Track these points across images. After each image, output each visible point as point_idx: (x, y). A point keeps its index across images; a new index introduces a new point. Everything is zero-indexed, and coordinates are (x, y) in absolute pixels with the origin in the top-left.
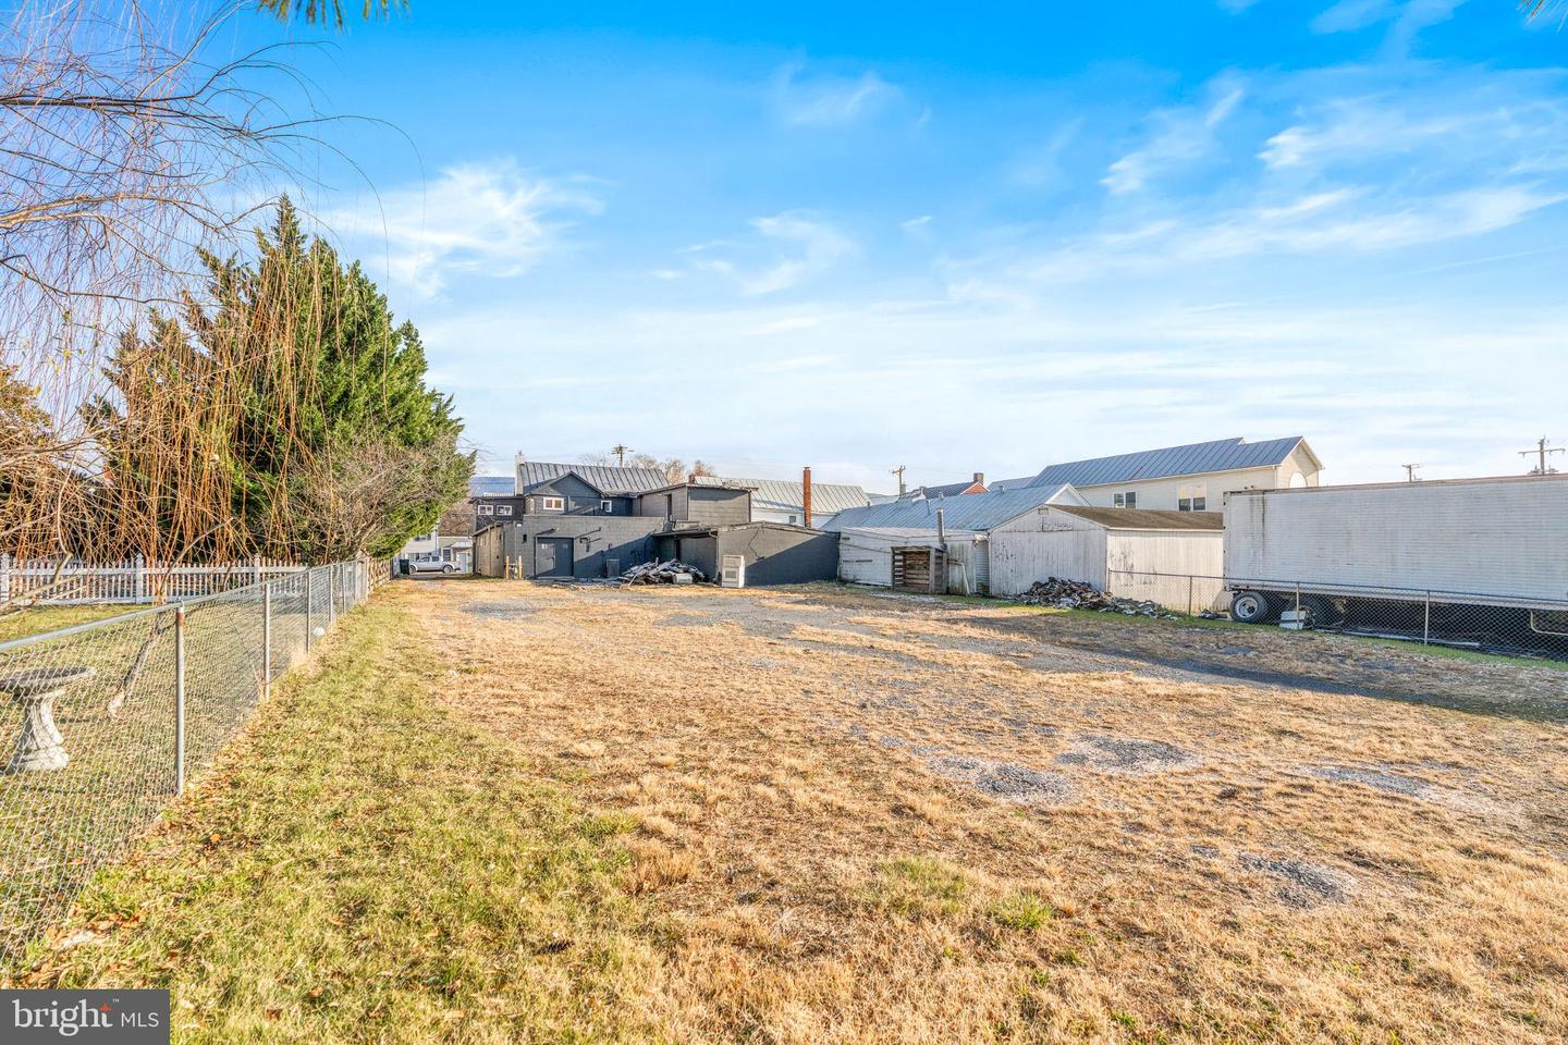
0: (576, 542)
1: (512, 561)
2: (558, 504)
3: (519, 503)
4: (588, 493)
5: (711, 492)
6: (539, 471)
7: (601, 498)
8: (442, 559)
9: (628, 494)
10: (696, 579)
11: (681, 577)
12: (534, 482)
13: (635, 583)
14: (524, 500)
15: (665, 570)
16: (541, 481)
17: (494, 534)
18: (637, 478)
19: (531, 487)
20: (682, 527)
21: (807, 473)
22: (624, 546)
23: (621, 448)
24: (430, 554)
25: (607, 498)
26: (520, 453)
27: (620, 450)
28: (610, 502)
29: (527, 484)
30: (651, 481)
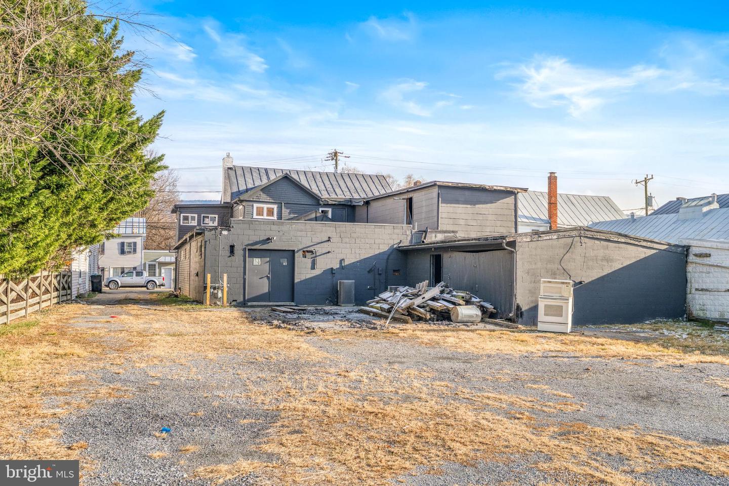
0: (298, 256)
1: (215, 279)
2: (270, 212)
3: (225, 211)
4: (306, 200)
5: (467, 193)
6: (248, 175)
7: (319, 205)
8: (146, 274)
9: (350, 200)
10: (488, 316)
11: (467, 311)
12: (243, 187)
13: (395, 320)
14: (232, 208)
15: (434, 299)
16: (250, 186)
17: (194, 245)
18: (357, 185)
19: (240, 193)
20: (434, 238)
21: (552, 180)
22: (360, 261)
23: (336, 154)
24: (135, 268)
25: (327, 205)
26: (228, 156)
27: (335, 155)
28: (330, 210)
29: (235, 190)
30: (373, 188)
